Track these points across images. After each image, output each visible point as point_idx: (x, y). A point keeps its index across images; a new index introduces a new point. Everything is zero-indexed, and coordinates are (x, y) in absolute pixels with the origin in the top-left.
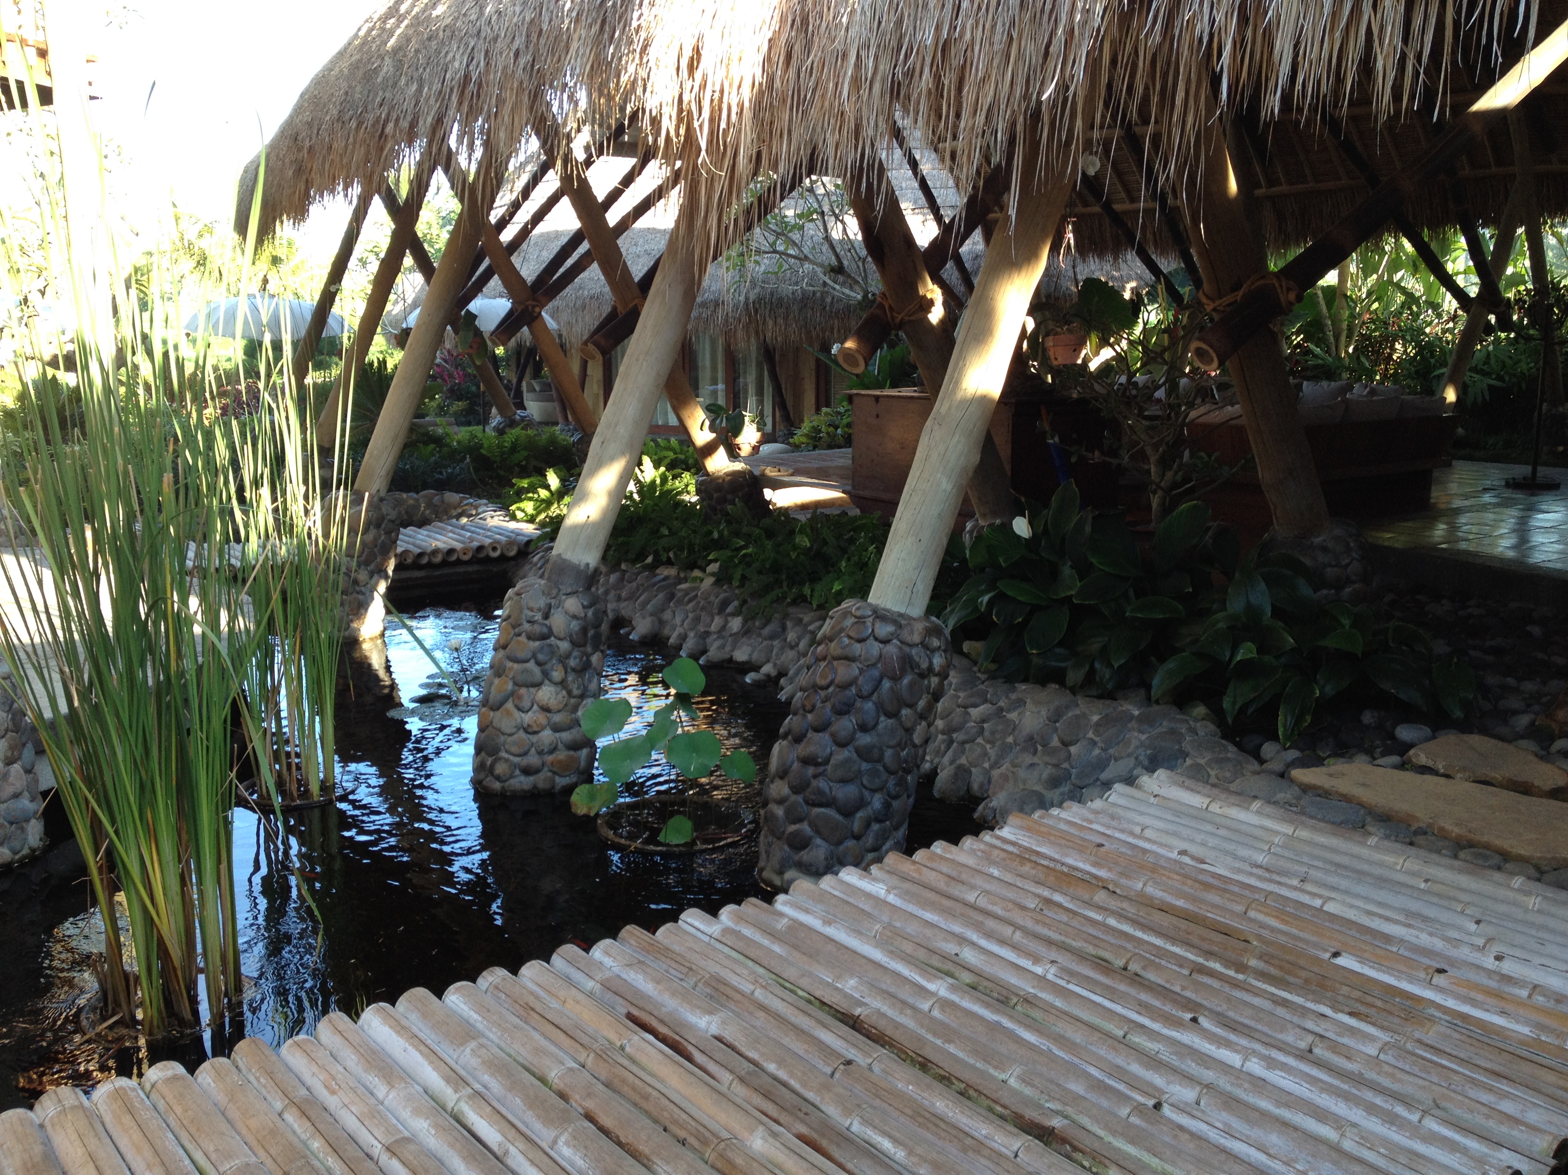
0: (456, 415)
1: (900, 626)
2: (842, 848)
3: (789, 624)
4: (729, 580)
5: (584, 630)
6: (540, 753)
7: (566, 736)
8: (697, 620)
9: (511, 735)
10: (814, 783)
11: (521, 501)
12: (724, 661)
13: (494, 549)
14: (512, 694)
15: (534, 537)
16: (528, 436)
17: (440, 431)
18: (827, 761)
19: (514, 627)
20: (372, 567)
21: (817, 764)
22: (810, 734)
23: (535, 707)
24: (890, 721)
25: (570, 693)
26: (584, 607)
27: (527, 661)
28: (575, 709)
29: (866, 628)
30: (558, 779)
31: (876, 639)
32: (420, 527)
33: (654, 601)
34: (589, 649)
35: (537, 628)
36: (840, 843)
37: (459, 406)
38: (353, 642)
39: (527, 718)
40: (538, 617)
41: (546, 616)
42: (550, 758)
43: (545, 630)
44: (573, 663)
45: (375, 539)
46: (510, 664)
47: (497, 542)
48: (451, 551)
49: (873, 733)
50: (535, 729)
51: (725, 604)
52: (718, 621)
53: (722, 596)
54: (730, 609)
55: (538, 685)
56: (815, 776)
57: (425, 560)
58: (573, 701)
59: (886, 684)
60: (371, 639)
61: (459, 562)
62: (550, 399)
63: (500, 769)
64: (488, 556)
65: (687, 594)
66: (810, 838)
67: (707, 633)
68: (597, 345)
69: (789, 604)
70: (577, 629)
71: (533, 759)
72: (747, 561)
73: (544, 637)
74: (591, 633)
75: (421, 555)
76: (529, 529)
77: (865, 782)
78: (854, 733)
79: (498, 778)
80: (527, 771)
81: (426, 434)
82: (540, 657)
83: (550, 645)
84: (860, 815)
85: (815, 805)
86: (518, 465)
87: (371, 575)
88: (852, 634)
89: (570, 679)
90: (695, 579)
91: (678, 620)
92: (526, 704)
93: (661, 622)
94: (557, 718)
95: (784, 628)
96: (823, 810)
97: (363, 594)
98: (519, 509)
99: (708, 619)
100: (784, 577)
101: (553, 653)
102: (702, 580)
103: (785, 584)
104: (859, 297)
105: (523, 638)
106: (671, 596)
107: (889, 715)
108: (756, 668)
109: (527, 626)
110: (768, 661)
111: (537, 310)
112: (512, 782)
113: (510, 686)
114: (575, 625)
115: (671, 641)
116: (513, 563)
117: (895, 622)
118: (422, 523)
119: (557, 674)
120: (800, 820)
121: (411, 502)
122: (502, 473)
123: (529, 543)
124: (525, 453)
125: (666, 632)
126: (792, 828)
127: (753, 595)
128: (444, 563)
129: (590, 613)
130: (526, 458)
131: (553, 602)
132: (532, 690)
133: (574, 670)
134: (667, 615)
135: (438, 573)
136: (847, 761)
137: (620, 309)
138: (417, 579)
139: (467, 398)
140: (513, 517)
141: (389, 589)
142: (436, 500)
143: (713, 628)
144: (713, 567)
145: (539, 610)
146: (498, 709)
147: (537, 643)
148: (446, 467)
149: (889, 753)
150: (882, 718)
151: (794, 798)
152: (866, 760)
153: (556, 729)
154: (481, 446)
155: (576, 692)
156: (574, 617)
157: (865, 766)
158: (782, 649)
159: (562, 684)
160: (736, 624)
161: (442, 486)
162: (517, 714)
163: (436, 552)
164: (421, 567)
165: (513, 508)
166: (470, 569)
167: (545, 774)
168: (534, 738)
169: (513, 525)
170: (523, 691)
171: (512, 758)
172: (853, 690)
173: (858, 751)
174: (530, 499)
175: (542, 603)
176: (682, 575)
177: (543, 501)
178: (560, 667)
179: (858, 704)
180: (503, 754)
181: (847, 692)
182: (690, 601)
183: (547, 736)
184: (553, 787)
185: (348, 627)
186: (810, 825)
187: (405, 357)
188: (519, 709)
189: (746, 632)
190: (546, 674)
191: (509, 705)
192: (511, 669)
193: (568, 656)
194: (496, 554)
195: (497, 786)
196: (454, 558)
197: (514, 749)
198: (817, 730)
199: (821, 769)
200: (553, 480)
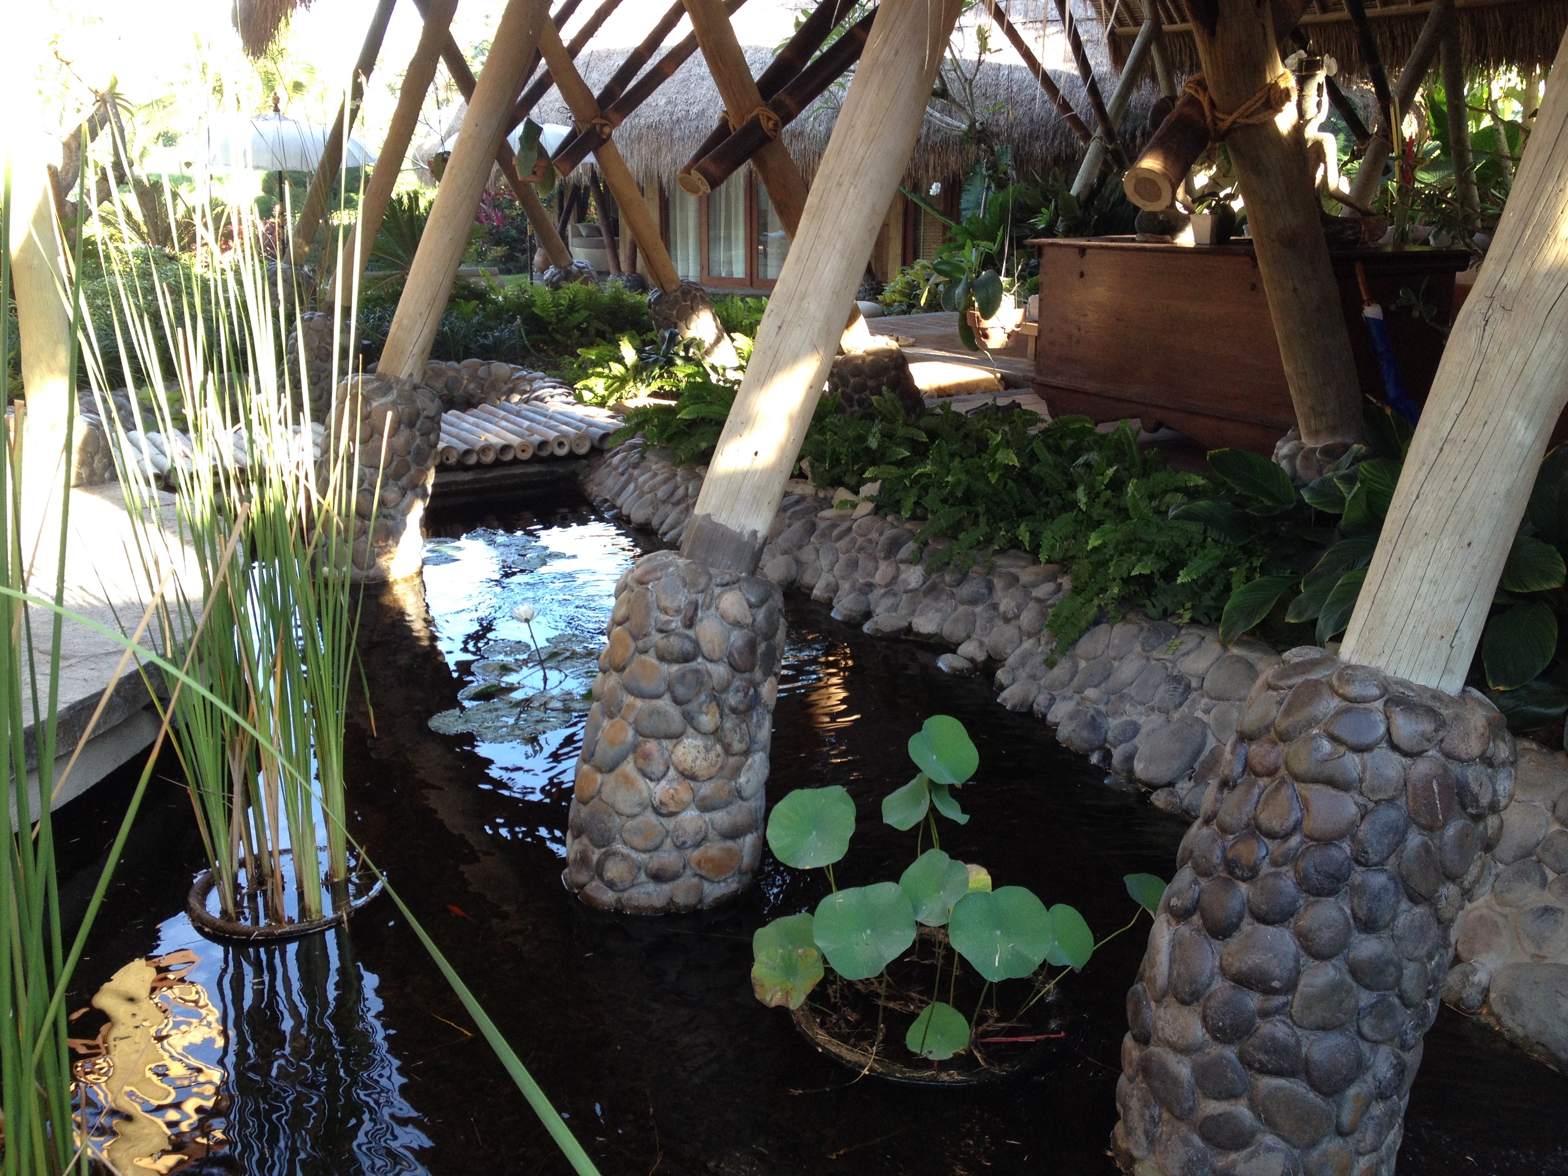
0: (495, 262)
1: (1441, 724)
2: (1315, 1154)
3: (998, 583)
4: (896, 507)
5: (752, 645)
6: (680, 847)
7: (721, 818)
8: (853, 565)
9: (633, 816)
10: (1265, 1028)
11: (588, 377)
12: (900, 631)
13: (561, 444)
14: (635, 748)
15: (612, 429)
16: (589, 292)
17: (483, 284)
18: (1291, 986)
19: (635, 638)
20: (404, 481)
21: (1269, 991)
22: (1247, 925)
23: (672, 772)
24: (1418, 910)
25: (727, 750)
26: (751, 606)
27: (658, 696)
28: (737, 771)
29: (1373, 725)
30: (707, 887)
31: (1394, 747)
32: (463, 411)
33: (787, 533)
34: (758, 674)
35: (675, 644)
36: (1313, 1144)
37: (498, 251)
38: (382, 585)
39: (660, 790)
40: (676, 623)
41: (690, 623)
42: (695, 854)
43: (688, 646)
44: (732, 699)
45: (408, 443)
46: (629, 699)
47: (565, 435)
48: (506, 448)
49: (1385, 934)
50: (672, 809)
51: (893, 546)
52: (883, 572)
53: (889, 533)
54: (904, 553)
55: (677, 737)
56: (1265, 1014)
57: (472, 460)
58: (732, 760)
59: (1414, 839)
60: (406, 580)
61: (516, 461)
62: (599, 246)
63: (613, 870)
64: (552, 454)
65: (834, 526)
66: (1253, 1135)
67: (870, 586)
68: (704, 172)
69: (995, 552)
70: (740, 643)
71: (667, 857)
72: (923, 485)
73: (686, 658)
74: (762, 647)
75: (467, 452)
76: (602, 417)
77: (1366, 1030)
78: (1348, 933)
79: (611, 885)
80: (658, 877)
81: (467, 287)
82: (680, 691)
83: (697, 671)
84: (1352, 1091)
85: (1264, 1071)
86: (578, 327)
87: (404, 492)
88: (1339, 730)
89: (728, 725)
90: (843, 503)
91: (824, 563)
92: (657, 768)
93: (798, 562)
94: (706, 789)
95: (990, 588)
96: (1281, 1082)
97: (393, 518)
98: (586, 388)
99: (870, 565)
100: (981, 509)
101: (700, 683)
102: (854, 506)
103: (982, 519)
104: (964, 127)
105: (651, 658)
106: (812, 528)
107: (1415, 899)
108: (951, 648)
109: (656, 637)
110: (969, 637)
111: (606, 130)
112: (634, 892)
113: (630, 734)
114: (737, 638)
115: (816, 592)
116: (584, 462)
117: (1431, 712)
118: (467, 404)
119: (708, 720)
120: (1231, 1095)
121: (451, 373)
122: (558, 337)
123: (605, 437)
124: (585, 313)
125: (807, 579)
126: (1212, 1107)
127: (936, 536)
128: (498, 463)
129: (761, 615)
130: (586, 320)
131: (700, 598)
132: (665, 743)
133: (734, 710)
134: (807, 554)
135: (489, 475)
136: (1335, 987)
137: (732, 123)
138: (463, 483)
139: (507, 244)
140: (580, 400)
141: (427, 510)
142: (482, 372)
143: (878, 579)
144: (870, 489)
145: (678, 611)
146: (611, 770)
147: (675, 668)
148: (491, 329)
149: (1410, 970)
150: (1404, 905)
151: (1216, 1050)
152: (1367, 987)
153: (705, 807)
154: (533, 304)
155: (737, 747)
156: (737, 624)
157: (1366, 998)
158: (991, 620)
159: (717, 734)
160: (913, 576)
161: (488, 353)
162: (642, 783)
163: (486, 449)
164: (467, 468)
165: (579, 385)
166: (531, 470)
167: (688, 880)
168: (670, 823)
169: (579, 411)
170: (651, 745)
171: (634, 855)
172: (1346, 847)
173: (1355, 971)
174: (600, 375)
175: (682, 599)
176: (821, 495)
177: (615, 377)
178: (713, 708)
179: (1357, 876)
180: (619, 847)
181: (1334, 852)
182: (840, 537)
183: (690, 817)
184: (700, 901)
185: (373, 565)
186: (1252, 1107)
187: (442, 194)
188: (645, 775)
189: (931, 590)
190: (689, 718)
191: (629, 767)
192: (631, 707)
193: (725, 689)
194: (563, 452)
195: (608, 897)
196: (509, 457)
197: (638, 841)
198: (1262, 919)
199: (1280, 1000)
200: (628, 351)
